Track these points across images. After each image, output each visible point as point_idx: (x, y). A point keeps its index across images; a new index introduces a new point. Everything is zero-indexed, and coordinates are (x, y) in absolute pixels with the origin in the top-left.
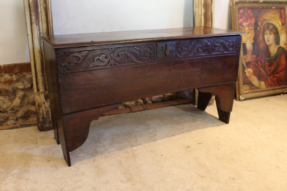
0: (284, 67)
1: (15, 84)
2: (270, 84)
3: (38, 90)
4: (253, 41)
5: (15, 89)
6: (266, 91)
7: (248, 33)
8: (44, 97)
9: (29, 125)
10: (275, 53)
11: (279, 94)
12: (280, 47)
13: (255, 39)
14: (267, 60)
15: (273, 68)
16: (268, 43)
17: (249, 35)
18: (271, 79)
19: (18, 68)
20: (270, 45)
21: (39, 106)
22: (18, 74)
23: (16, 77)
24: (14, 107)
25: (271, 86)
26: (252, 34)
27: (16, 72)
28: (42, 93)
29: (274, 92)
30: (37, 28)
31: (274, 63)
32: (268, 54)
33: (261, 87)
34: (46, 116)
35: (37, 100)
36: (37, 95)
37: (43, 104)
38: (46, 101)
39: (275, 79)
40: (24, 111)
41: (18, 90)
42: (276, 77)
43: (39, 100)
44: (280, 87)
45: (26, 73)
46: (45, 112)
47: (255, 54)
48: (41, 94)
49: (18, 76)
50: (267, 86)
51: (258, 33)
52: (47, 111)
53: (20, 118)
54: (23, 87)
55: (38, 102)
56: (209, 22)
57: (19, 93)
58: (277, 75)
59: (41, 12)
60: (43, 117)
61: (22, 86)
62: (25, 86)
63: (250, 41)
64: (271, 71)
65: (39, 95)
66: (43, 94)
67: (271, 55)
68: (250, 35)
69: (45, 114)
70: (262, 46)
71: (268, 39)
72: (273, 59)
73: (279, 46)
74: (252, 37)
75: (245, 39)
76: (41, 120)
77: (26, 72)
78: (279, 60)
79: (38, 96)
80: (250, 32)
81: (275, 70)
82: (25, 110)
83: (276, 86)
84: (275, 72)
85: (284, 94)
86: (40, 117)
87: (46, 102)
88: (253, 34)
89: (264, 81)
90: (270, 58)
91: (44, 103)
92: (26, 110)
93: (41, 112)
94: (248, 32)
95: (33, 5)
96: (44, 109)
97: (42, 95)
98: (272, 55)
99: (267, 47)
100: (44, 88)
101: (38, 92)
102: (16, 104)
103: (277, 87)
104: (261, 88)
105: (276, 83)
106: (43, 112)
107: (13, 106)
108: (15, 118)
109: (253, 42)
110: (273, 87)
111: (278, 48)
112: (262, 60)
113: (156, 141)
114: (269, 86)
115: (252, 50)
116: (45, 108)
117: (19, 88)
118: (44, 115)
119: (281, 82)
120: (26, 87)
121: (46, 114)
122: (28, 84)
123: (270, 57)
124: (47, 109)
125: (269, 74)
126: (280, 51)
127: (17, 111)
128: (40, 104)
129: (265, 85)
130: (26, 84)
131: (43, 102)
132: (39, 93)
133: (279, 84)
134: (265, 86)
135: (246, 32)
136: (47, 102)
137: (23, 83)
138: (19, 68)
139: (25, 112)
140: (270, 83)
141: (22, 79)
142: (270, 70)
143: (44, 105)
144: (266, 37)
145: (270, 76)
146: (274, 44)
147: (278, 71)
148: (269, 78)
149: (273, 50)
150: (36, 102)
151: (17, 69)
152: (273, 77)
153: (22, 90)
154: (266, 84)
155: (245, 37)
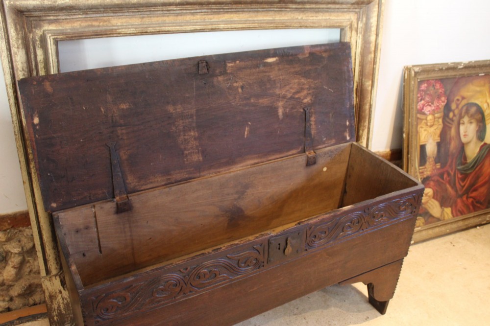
1: (5, 245)
2: (459, 211)
3: (48, 272)
4: (439, 138)
5: (4, 255)
6: (451, 223)
7: (431, 126)
8: (60, 283)
9: (34, 318)
10: (476, 155)
11: (475, 226)
12: (485, 144)
13: (443, 134)
14: (459, 170)
15: (468, 182)
16: (464, 140)
17: (432, 129)
18: (463, 201)
19: (7, 222)
20: (468, 143)
21: (52, 297)
22: (8, 231)
23: (6, 236)
24: (5, 281)
25: (462, 213)
26: (438, 128)
27: (5, 228)
28: (55, 276)
29: (466, 225)
31: (471, 173)
32: (463, 160)
33: (444, 217)
34: (64, 312)
35: (48, 289)
36: (46, 281)
37: (58, 294)
38: (64, 287)
39: (470, 200)
40: (23, 285)
41: (10, 254)
42: (471, 197)
43: (50, 288)
44: (476, 213)
45: (25, 228)
46: (62, 306)
47: (439, 162)
48: (54, 278)
49: (9, 233)
50: (455, 215)
51: (450, 123)
52: (66, 304)
53: (16, 297)
54: (20, 250)
55: (50, 291)
57: (13, 259)
58: (474, 194)
60: (60, 314)
61: (18, 249)
62: (22, 249)
63: (434, 140)
64: (464, 189)
65: (50, 280)
66: (58, 278)
67: (468, 159)
68: (435, 129)
69: (62, 308)
70: (453, 146)
71: (465, 132)
72: (470, 167)
73: (482, 143)
74: (438, 132)
75: (425, 138)
76: (55, 318)
77: (23, 227)
78: (481, 168)
79: (49, 283)
80: (436, 123)
81: (472, 185)
82: (25, 285)
83: (470, 212)
84: (472, 188)
85: (480, 225)
86: (55, 313)
87: (64, 290)
88: (441, 127)
89: (451, 206)
90: (466, 165)
91: (61, 292)
92: (28, 285)
93: (55, 306)
94: (432, 124)
96: (61, 301)
97: (56, 279)
98: (469, 161)
99: (462, 147)
100: (58, 267)
101: (49, 276)
102: (7, 276)
103: (471, 215)
104: (444, 220)
105: (471, 207)
106: (59, 306)
107: (4, 280)
108: (7, 299)
109: (439, 141)
110: (465, 214)
111: (482, 146)
112: (451, 172)
114: (459, 213)
115: (435, 156)
116: (63, 299)
117: (12, 251)
118: (60, 311)
119: (478, 205)
120: (25, 249)
121: (65, 309)
122: (29, 243)
123: (466, 163)
124: (65, 301)
125: (460, 193)
126: (483, 151)
127: (11, 286)
128: (54, 294)
129: (452, 213)
130: (25, 243)
131: (58, 291)
132: (51, 277)
133: (475, 209)
134: (450, 215)
135: (429, 124)
136: (65, 288)
137: (19, 241)
138: (9, 221)
139: (26, 287)
140: (460, 209)
141: (16, 235)
142: (463, 187)
143: (60, 295)
144: (462, 128)
145: (461, 196)
146: (475, 139)
147: (476, 186)
148: (459, 201)
149: (472, 151)
150: (46, 291)
151: (6, 224)
152: (467, 198)
153: (19, 254)
154: (454, 211)
155: (426, 132)
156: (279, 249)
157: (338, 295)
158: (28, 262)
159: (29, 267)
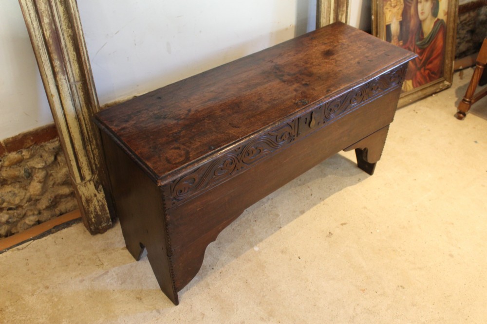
0: (440, 51)
1: (28, 162)
2: (418, 82)
3: (82, 178)
4: (401, 17)
5: (30, 171)
6: (412, 94)
7: (395, 7)
8: (94, 187)
9: (68, 224)
10: (431, 30)
11: (431, 95)
12: (438, 20)
13: (405, 13)
14: (418, 45)
15: (425, 56)
16: (421, 17)
17: (395, 10)
18: (421, 73)
19: (30, 139)
20: (425, 20)
21: (88, 201)
22: (31, 147)
23: (30, 153)
24: (32, 197)
25: (420, 84)
27: (29, 145)
28: (90, 181)
29: (425, 94)
30: (65, 79)
31: (427, 48)
32: (420, 36)
33: (407, 89)
34: (100, 213)
35: (84, 194)
36: (82, 187)
37: (93, 197)
38: (97, 191)
39: (427, 72)
40: (49, 198)
41: (34, 170)
42: (427, 69)
43: (86, 193)
44: (432, 83)
45: (46, 142)
46: (98, 208)
47: (401, 40)
48: (88, 183)
49: (32, 149)
50: (415, 85)
51: (409, 3)
52: (101, 205)
53: (44, 210)
54: (44, 164)
55: (86, 195)
56: (343, 7)
57: (37, 175)
58: (430, 66)
59: (66, 45)
60: (97, 216)
61: (42, 164)
62: (46, 163)
63: (397, 20)
64: (422, 62)
65: (85, 185)
66: (92, 183)
67: (424, 35)
68: (398, 9)
69: (98, 210)
70: (413, 24)
71: (422, 10)
72: (427, 41)
73: (436, 19)
74: (401, 11)
75: (390, 18)
76: (93, 220)
77: (45, 142)
78: (435, 42)
79: (85, 188)
80: (398, 3)
81: (428, 58)
82: (51, 197)
83: (427, 82)
84: (428, 61)
85: (435, 93)
86: (92, 216)
87: (98, 193)
88: (402, 6)
89: (412, 79)
90: (423, 41)
91: (95, 195)
92: (53, 197)
93: (92, 209)
94: (395, 4)
95: (53, 41)
96: (96, 203)
97: (90, 184)
98: (425, 36)
99: (420, 24)
100: (90, 173)
101: (84, 182)
102: (34, 191)
103: (428, 85)
104: (406, 91)
105: (428, 78)
106: (95, 209)
107: (31, 195)
108: (36, 213)
109: (401, 20)
110: (423, 85)
111: (436, 23)
112: (411, 47)
113: (281, 227)
114: (418, 84)
115: (398, 34)
116: (98, 202)
117: (37, 167)
118: (97, 212)
119: (433, 76)
120: (48, 164)
121: (101, 210)
122: (50, 157)
123: (423, 39)
124: (100, 203)
125: (419, 66)
126: (437, 27)
127: (37, 200)
128: (89, 198)
129: (413, 85)
130: (47, 158)
131: (93, 195)
132: (85, 183)
133: (431, 79)
134: (412, 87)
135: (393, 5)
136: (99, 191)
137: (41, 157)
138: (32, 138)
139: (52, 199)
140: (419, 81)
141: (38, 151)
142: (421, 60)
143: (95, 199)
144: (420, 7)
145: (419, 69)
146: (430, 16)
147: (431, 58)
148: (418, 73)
149: (428, 27)
150: (83, 197)
151: (29, 141)
152: (425, 70)
153: (43, 168)
154: (414, 83)
155: (391, 13)
156: (306, 123)
157: (331, 164)
158: (51, 175)
159: (52, 180)
